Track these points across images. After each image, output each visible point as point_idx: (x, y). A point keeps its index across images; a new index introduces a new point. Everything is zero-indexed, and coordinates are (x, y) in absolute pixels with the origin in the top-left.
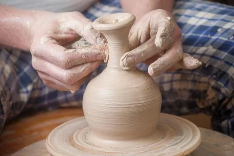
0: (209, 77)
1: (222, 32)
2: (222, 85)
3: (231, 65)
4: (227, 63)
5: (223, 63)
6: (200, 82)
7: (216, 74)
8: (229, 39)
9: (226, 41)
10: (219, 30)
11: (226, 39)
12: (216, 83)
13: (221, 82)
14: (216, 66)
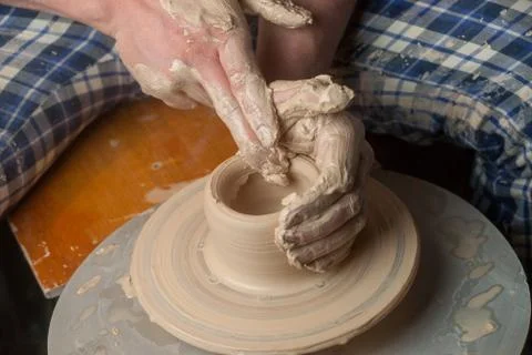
0: (475, 97)
1: (510, 19)
2: (505, 113)
3: (526, 82)
4: (519, 78)
5: (509, 77)
6: (454, 103)
7: (492, 94)
8: (524, 34)
9: (518, 39)
10: (503, 13)
11: (517, 35)
12: (491, 108)
13: (502, 107)
14: (494, 79)
